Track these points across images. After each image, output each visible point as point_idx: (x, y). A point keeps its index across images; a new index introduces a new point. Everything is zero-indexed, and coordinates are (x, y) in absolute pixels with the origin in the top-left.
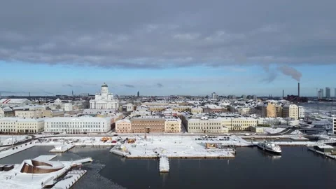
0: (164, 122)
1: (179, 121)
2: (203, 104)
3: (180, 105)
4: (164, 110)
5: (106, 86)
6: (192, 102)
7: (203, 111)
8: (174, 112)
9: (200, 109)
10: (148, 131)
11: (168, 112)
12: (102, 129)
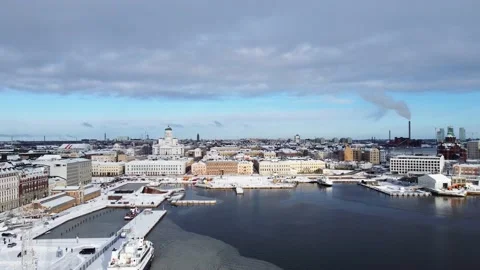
0: (237, 164)
1: (252, 164)
2: (278, 149)
3: (253, 149)
4: (235, 154)
5: (170, 129)
6: (267, 147)
7: (277, 155)
8: (246, 157)
9: (273, 153)
10: (222, 173)
11: (239, 156)
12: (179, 171)
